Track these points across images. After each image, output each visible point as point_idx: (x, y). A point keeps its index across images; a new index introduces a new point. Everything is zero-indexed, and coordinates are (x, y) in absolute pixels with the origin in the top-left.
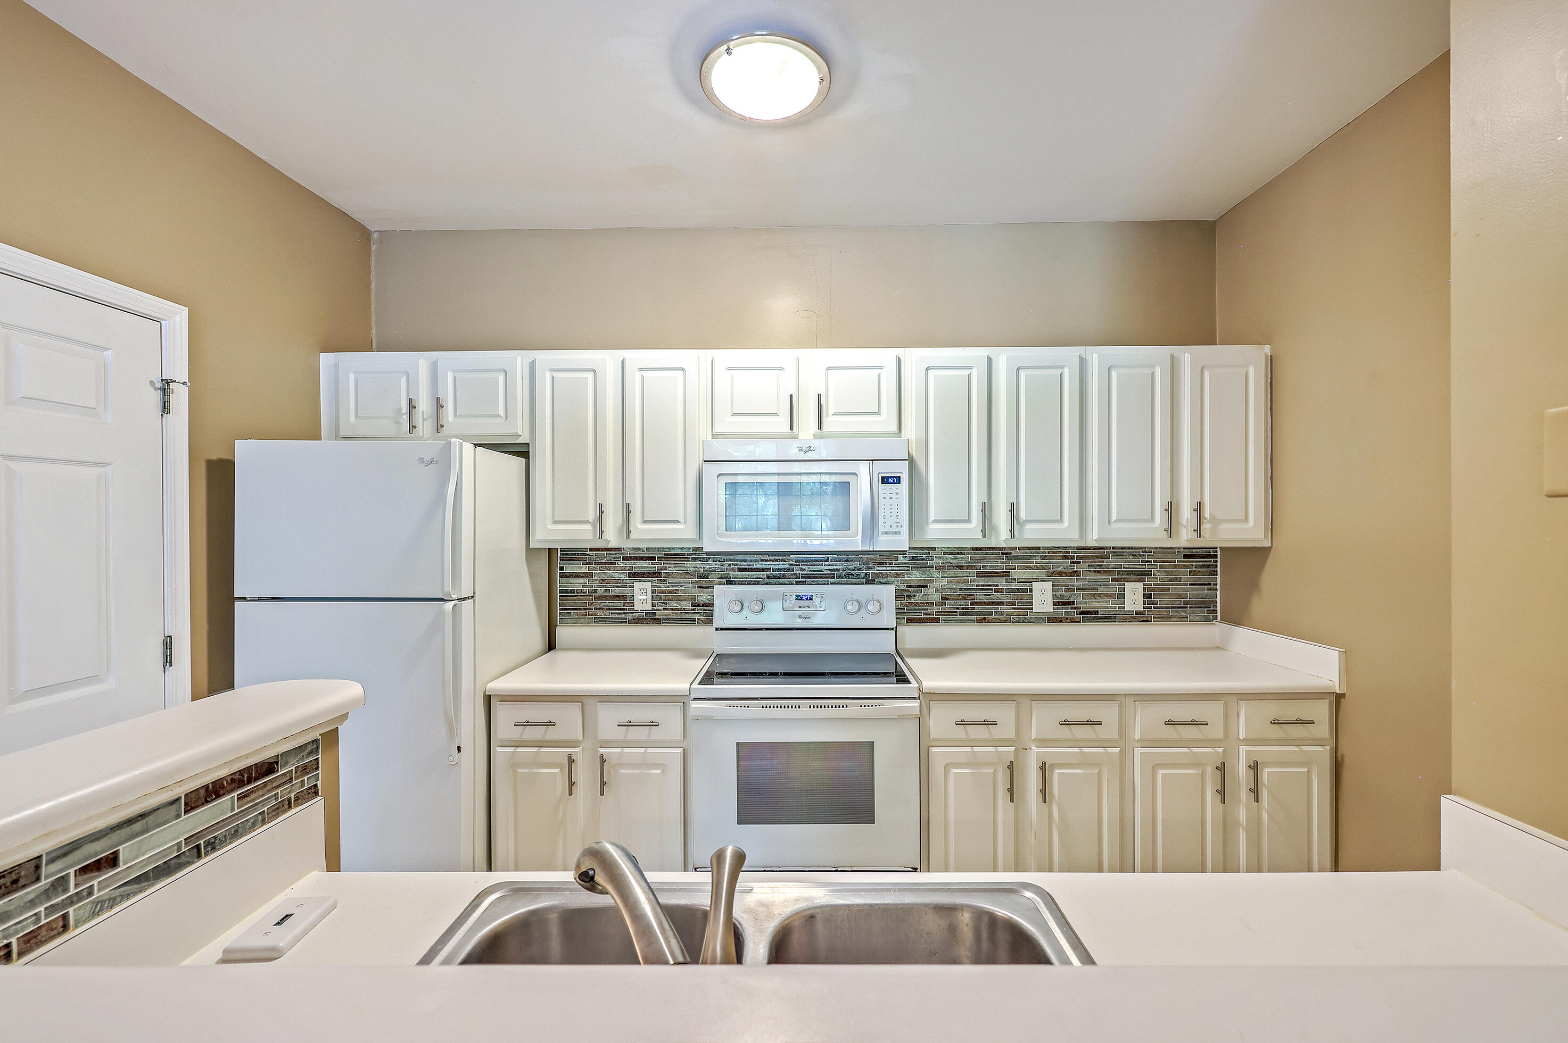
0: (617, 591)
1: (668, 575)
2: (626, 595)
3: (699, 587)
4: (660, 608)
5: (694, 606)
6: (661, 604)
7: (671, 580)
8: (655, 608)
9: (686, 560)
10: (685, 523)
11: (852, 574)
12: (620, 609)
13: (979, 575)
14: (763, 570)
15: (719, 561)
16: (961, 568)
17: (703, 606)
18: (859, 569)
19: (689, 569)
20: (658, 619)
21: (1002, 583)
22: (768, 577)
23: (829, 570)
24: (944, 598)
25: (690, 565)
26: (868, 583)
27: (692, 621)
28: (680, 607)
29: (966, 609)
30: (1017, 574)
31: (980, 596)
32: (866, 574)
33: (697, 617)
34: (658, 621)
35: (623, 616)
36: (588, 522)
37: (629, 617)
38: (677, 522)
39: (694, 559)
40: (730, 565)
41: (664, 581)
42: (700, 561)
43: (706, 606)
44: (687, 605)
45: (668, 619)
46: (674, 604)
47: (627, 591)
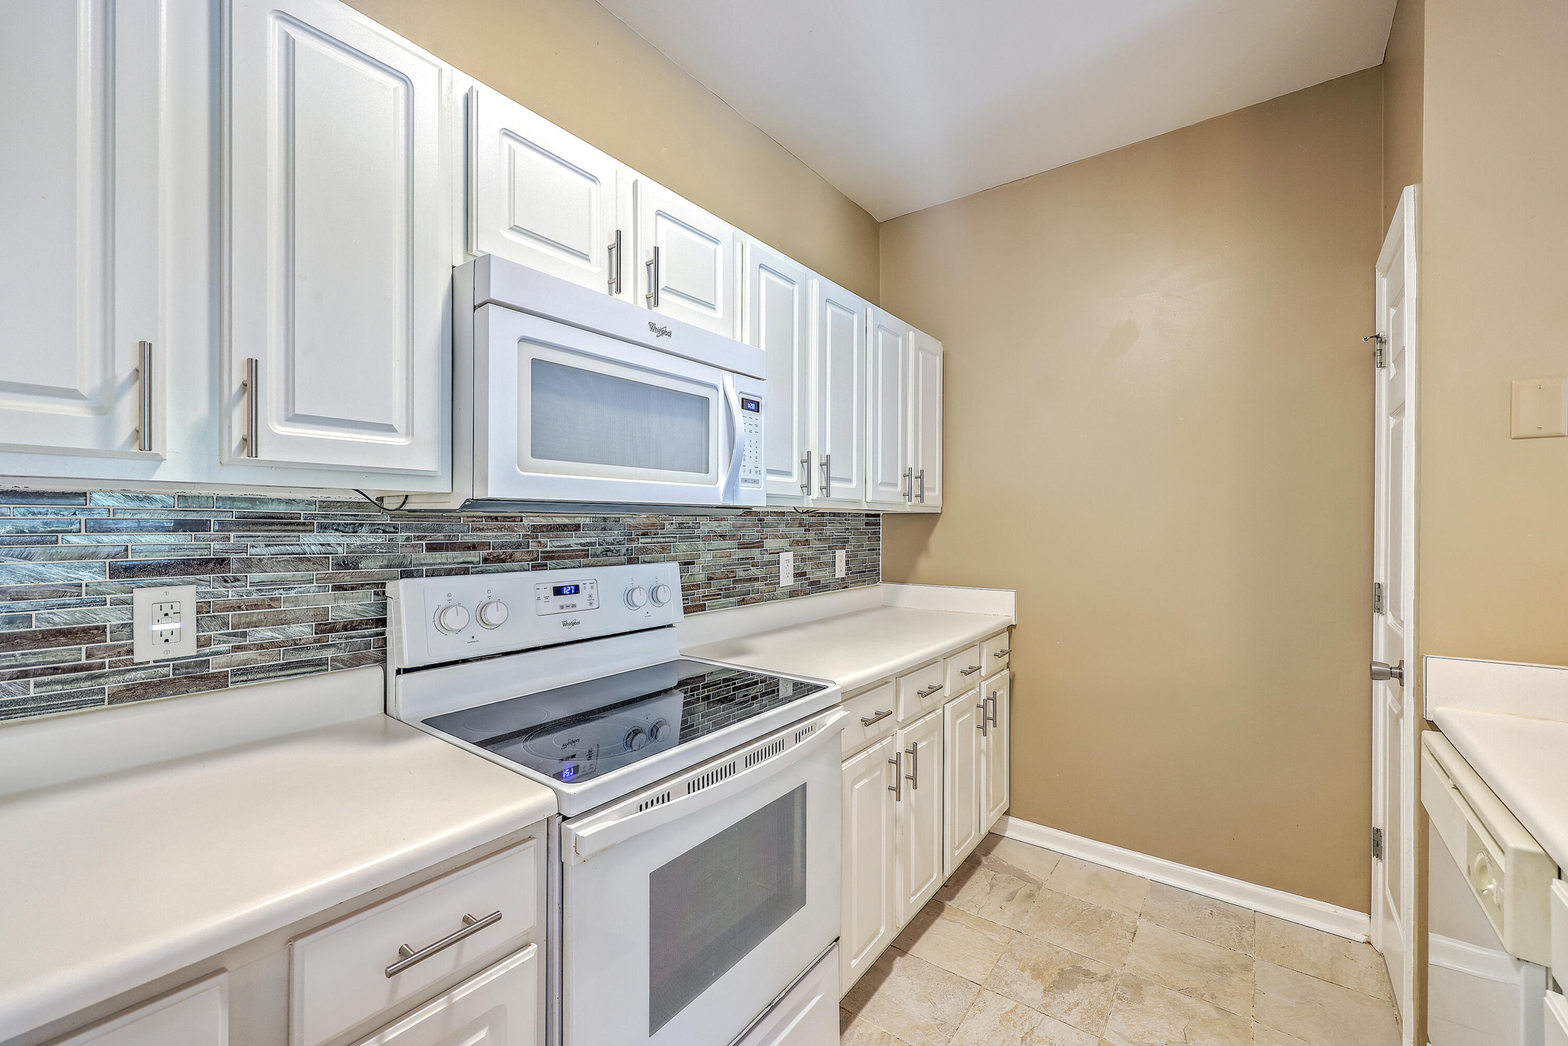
0: (61, 618)
1: (248, 564)
2: (97, 628)
3: (337, 588)
4: (222, 647)
5: (322, 632)
6: (225, 638)
7: (255, 576)
8: (207, 650)
9: (301, 528)
10: (410, 432)
11: (610, 550)
12: (75, 669)
13: (742, 546)
14: (473, 547)
15: (384, 532)
16: (723, 537)
17: (345, 628)
18: (619, 543)
19: (307, 549)
20: (215, 676)
21: (756, 553)
22: (486, 560)
23: (581, 544)
24: (710, 578)
25: (311, 542)
26: (630, 561)
27: (318, 666)
28: (281, 638)
29: (729, 589)
30: (770, 544)
31: (741, 574)
32: (627, 550)
33: (329, 654)
34: (219, 682)
35: (86, 686)
36: (71, 394)
37: (110, 685)
38: (389, 429)
39: (324, 528)
40: (408, 538)
41: (237, 580)
42: (337, 530)
43: (353, 629)
44: (303, 631)
45: (245, 672)
46: (266, 634)
47: (110, 617)
